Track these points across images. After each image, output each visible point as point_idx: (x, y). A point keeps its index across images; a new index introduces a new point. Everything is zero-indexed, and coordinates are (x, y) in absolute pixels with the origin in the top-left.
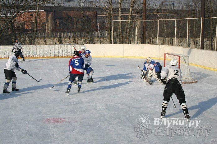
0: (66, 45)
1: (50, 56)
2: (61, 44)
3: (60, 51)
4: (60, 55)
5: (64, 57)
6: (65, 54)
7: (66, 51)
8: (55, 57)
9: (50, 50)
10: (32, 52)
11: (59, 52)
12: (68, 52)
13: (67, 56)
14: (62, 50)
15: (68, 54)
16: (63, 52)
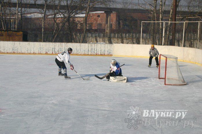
0: (96, 44)
1: (80, 54)
2: (91, 43)
3: (90, 50)
4: (89, 53)
5: (94, 55)
6: (94, 53)
7: (95, 50)
8: (85, 55)
9: (80, 48)
10: (64, 49)
11: (88, 50)
12: (98, 50)
13: (96, 54)
14: (92, 49)
15: (98, 52)
16: (93, 50)
